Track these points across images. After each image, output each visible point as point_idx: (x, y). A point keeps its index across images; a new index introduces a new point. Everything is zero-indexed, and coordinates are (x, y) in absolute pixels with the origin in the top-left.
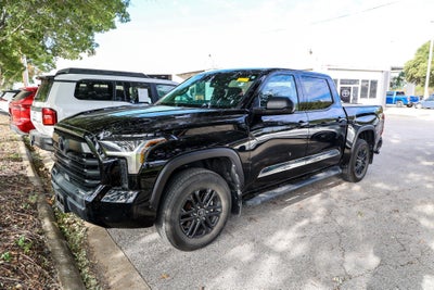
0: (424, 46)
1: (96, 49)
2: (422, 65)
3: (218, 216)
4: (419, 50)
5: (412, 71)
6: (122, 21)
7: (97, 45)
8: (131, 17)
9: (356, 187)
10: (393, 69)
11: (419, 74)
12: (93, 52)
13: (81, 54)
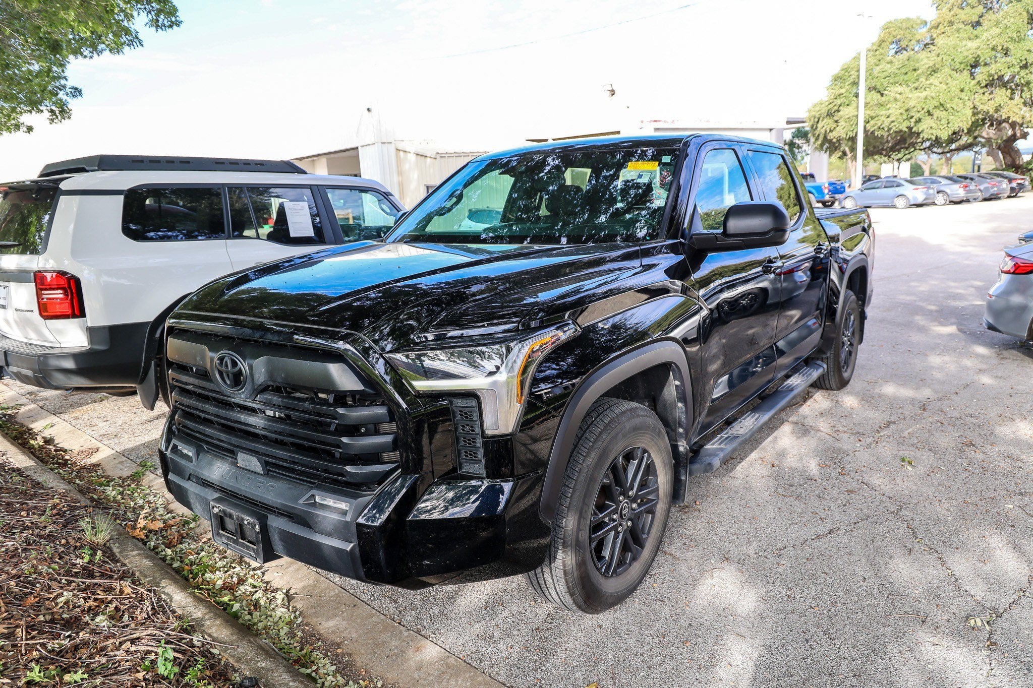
0: (846, 69)
1: (73, 104)
2: (846, 112)
3: (651, 511)
4: (837, 79)
5: (825, 125)
6: (156, 24)
7: (77, 92)
8: (181, 15)
9: (848, 400)
10: (789, 123)
11: (840, 132)
12: (63, 112)
13: (27, 119)
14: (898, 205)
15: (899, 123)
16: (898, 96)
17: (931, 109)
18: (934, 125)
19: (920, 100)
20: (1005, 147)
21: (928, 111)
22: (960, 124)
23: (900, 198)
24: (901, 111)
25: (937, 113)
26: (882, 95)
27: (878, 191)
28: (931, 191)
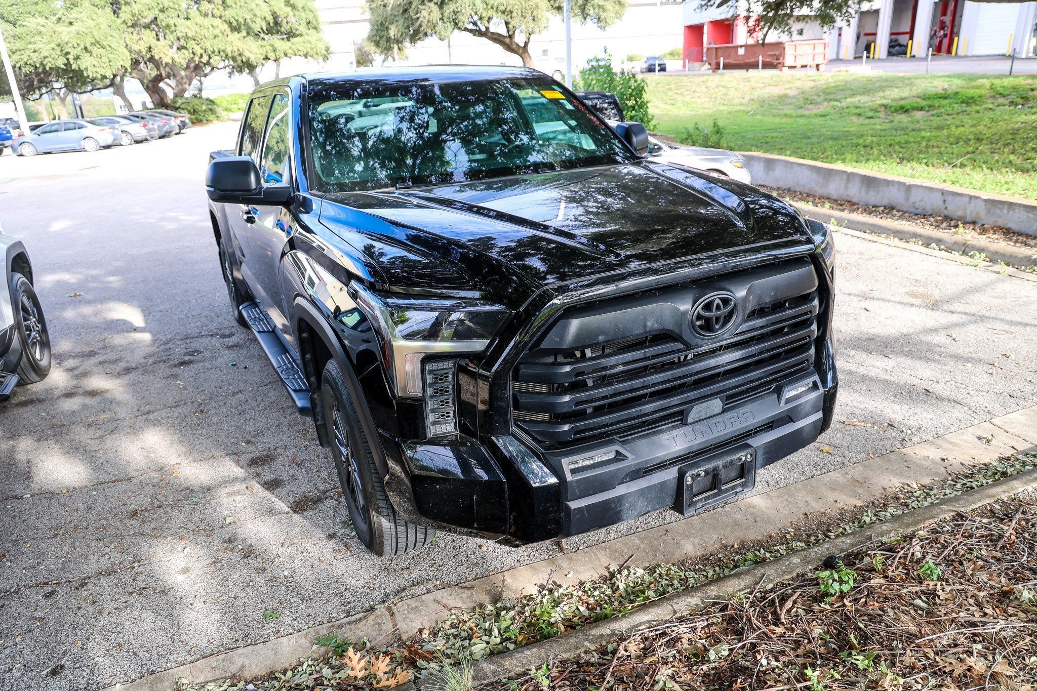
14: (87, 148)
15: (53, 59)
16: (42, 29)
17: (88, 45)
18: (96, 64)
19: (71, 35)
20: (153, 86)
21: (86, 48)
22: (122, 63)
23: (87, 140)
24: (53, 45)
25: (96, 50)
26: (14, 25)
27: (59, 134)
28: (116, 132)
